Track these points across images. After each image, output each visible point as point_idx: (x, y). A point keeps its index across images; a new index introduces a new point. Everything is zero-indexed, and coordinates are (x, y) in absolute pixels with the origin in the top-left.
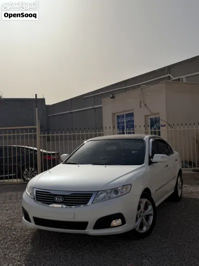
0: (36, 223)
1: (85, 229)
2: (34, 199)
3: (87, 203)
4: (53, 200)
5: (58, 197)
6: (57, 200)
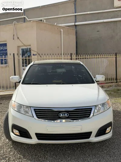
1: (89, 138)
2: (33, 117)
3: (89, 116)
4: (58, 116)
5: (63, 113)
6: (62, 116)
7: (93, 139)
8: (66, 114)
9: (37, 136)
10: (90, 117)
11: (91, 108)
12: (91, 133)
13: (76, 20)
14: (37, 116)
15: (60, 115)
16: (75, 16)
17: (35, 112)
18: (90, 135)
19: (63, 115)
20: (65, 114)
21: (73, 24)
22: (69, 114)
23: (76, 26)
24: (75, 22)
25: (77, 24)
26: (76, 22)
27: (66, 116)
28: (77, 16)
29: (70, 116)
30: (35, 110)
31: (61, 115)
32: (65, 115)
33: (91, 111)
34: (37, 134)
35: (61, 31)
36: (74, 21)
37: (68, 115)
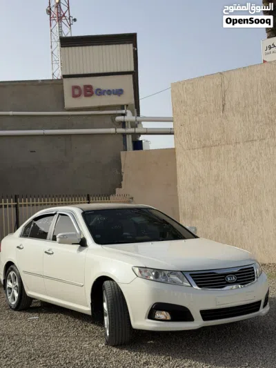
0: (205, 319)
1: (258, 309)
2: (192, 286)
3: (254, 279)
4: (225, 281)
5: (230, 276)
6: (229, 281)
7: (262, 311)
8: (233, 278)
9: (202, 316)
11: (253, 267)
12: (260, 302)
14: (197, 284)
15: (227, 279)
18: (260, 306)
22: (237, 276)
29: (238, 279)
30: (191, 275)
33: (253, 270)
34: (202, 312)
37: (235, 279)
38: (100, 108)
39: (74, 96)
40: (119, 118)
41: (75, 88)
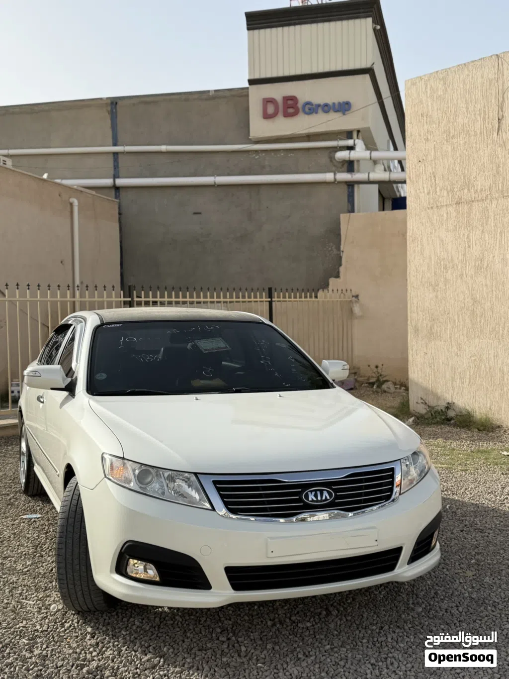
0: (236, 587)
1: (392, 568)
2: (213, 509)
3: (390, 497)
4: (300, 500)
5: (316, 491)
6: (313, 501)
7: (404, 571)
8: (325, 494)
9: (230, 579)
10: (393, 497)
11: (392, 470)
12: (399, 550)
13: (116, 167)
14: (226, 504)
15: (307, 497)
16: (116, 154)
17: (219, 490)
18: (397, 559)
19: (316, 496)
20: (322, 492)
21: (108, 182)
22: (336, 491)
23: (117, 188)
24: (116, 176)
25: (120, 182)
26: (118, 177)
27: (326, 499)
28: (120, 156)
29: (337, 497)
30: (215, 483)
31: (311, 497)
32: (322, 497)
33: (392, 477)
34: (230, 571)
35: (71, 204)
36: (112, 172)
37: (331, 497)
38: (309, 137)
39: (266, 116)
40: (342, 155)
41: (268, 101)
